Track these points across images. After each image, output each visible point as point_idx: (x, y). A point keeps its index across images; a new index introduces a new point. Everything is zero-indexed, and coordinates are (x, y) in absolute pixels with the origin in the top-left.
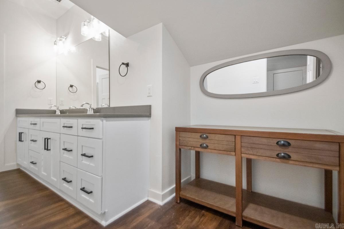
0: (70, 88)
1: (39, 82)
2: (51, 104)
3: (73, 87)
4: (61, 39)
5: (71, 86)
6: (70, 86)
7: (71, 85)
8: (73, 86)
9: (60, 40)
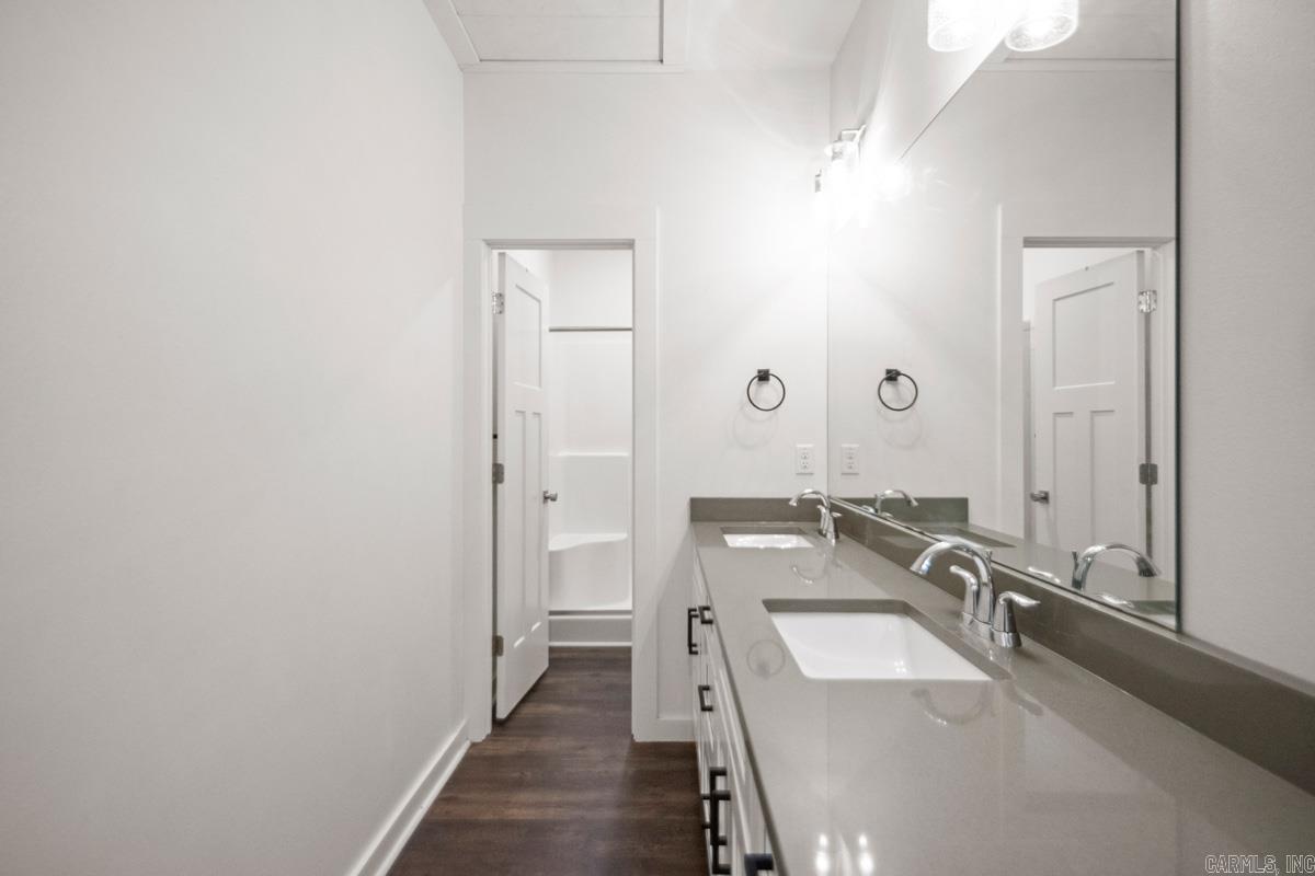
0: (887, 389)
1: (763, 376)
2: (807, 471)
3: (900, 378)
4: (839, 145)
5: (892, 376)
6: (884, 376)
7: (888, 372)
8: (898, 374)
9: (836, 156)
